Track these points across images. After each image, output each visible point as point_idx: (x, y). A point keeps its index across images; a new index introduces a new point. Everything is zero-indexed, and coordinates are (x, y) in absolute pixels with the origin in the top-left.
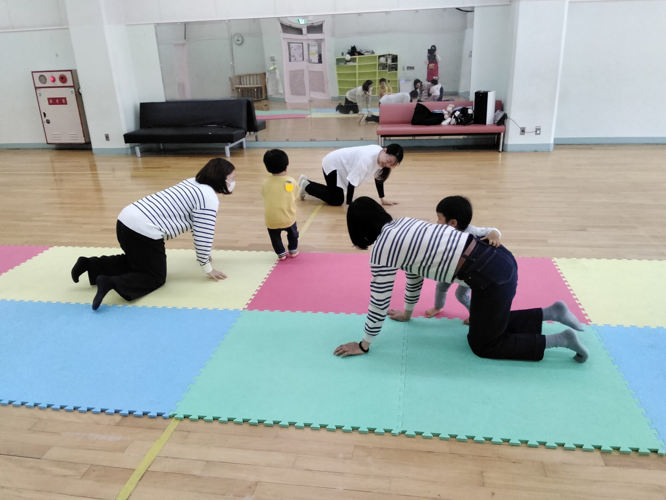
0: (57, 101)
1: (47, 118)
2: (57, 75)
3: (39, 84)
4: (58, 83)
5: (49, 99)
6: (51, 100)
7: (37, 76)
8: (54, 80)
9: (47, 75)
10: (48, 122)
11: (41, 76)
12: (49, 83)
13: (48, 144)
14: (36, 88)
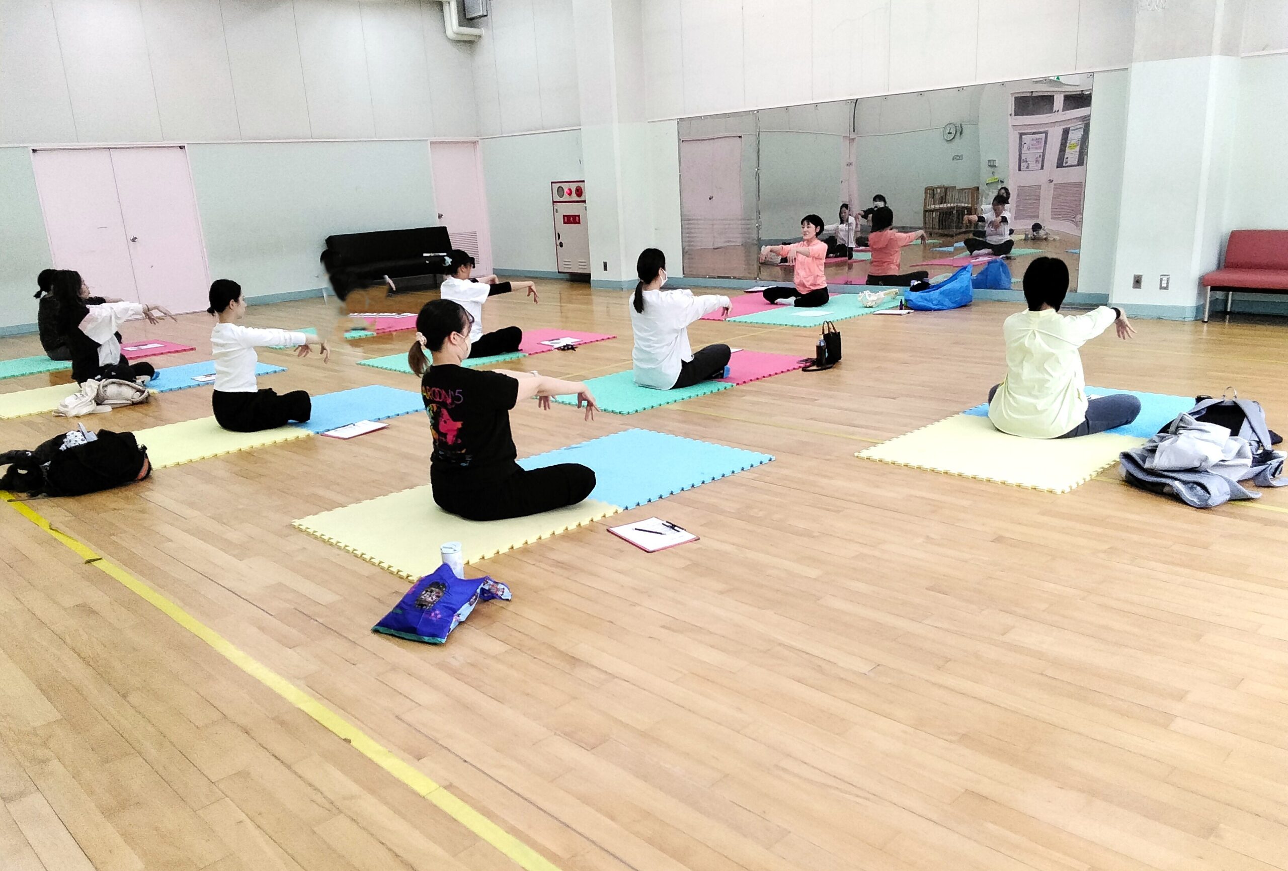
0: (572, 219)
1: (560, 240)
2: (573, 187)
3: (557, 198)
4: (574, 197)
5: (564, 216)
6: (566, 218)
7: (556, 186)
8: (570, 194)
9: (566, 187)
10: (561, 245)
11: (559, 187)
12: (566, 197)
13: (559, 272)
14: (554, 202)
